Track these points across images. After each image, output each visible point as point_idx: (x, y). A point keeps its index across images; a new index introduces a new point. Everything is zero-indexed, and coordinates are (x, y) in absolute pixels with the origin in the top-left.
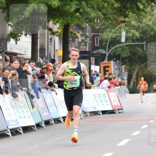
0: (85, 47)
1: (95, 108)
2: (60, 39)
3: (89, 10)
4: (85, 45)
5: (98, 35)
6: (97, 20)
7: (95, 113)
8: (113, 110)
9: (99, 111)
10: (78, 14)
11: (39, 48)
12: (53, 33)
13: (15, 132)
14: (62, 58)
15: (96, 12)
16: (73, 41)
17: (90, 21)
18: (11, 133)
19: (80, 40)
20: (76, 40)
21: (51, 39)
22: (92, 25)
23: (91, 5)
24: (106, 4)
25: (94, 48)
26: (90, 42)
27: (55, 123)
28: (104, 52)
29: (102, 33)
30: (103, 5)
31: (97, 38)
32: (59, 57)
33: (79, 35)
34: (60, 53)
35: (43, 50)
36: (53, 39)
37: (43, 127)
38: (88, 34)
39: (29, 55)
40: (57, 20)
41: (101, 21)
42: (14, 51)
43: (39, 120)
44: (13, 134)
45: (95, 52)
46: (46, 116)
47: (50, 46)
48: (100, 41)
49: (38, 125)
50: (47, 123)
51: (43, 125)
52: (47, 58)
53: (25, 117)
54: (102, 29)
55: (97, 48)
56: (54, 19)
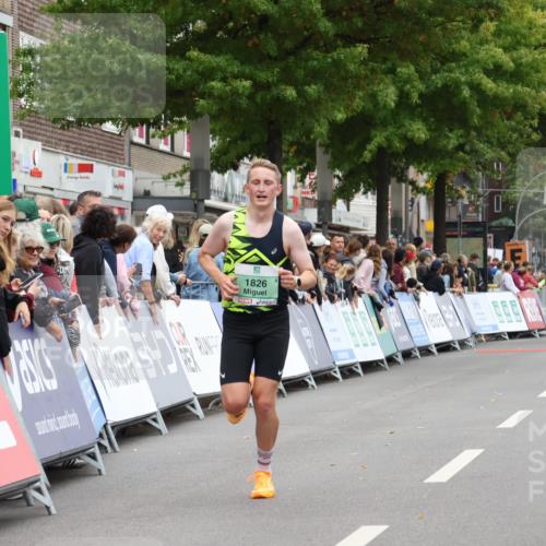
0: (475, 214)
1: (495, 327)
2: (428, 199)
3: (482, 145)
4: (476, 210)
5: (499, 193)
6: (498, 166)
7: (497, 337)
8: (530, 331)
9: (503, 333)
10: (461, 154)
11: (390, 217)
12: (418, 190)
13: (348, 372)
14: (432, 236)
15: (494, 151)
16: (454, 203)
17: (484, 168)
18: (342, 373)
19: (467, 202)
20: (460, 201)
21: (412, 200)
22: (487, 176)
23: (487, 136)
24: (515, 135)
25: (492, 216)
26: (485, 206)
27: (421, 355)
28: (510, 223)
29: (508, 188)
30: (511, 137)
31: (498, 198)
32: (427, 233)
33: (463, 192)
34: (430, 226)
35: (397, 221)
36: (416, 200)
37: (399, 363)
38: (480, 190)
39: (371, 230)
40: (424, 165)
41: (505, 166)
42: (345, 223)
43: (391, 350)
44: (345, 376)
45: (494, 223)
46: (404, 343)
47: (410, 214)
48: (503, 204)
49: (391, 360)
50: (407, 355)
51: (400, 359)
52: (404, 235)
53: (365, 345)
54: (507, 181)
55: (498, 216)
56: (419, 163)
